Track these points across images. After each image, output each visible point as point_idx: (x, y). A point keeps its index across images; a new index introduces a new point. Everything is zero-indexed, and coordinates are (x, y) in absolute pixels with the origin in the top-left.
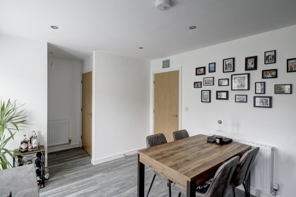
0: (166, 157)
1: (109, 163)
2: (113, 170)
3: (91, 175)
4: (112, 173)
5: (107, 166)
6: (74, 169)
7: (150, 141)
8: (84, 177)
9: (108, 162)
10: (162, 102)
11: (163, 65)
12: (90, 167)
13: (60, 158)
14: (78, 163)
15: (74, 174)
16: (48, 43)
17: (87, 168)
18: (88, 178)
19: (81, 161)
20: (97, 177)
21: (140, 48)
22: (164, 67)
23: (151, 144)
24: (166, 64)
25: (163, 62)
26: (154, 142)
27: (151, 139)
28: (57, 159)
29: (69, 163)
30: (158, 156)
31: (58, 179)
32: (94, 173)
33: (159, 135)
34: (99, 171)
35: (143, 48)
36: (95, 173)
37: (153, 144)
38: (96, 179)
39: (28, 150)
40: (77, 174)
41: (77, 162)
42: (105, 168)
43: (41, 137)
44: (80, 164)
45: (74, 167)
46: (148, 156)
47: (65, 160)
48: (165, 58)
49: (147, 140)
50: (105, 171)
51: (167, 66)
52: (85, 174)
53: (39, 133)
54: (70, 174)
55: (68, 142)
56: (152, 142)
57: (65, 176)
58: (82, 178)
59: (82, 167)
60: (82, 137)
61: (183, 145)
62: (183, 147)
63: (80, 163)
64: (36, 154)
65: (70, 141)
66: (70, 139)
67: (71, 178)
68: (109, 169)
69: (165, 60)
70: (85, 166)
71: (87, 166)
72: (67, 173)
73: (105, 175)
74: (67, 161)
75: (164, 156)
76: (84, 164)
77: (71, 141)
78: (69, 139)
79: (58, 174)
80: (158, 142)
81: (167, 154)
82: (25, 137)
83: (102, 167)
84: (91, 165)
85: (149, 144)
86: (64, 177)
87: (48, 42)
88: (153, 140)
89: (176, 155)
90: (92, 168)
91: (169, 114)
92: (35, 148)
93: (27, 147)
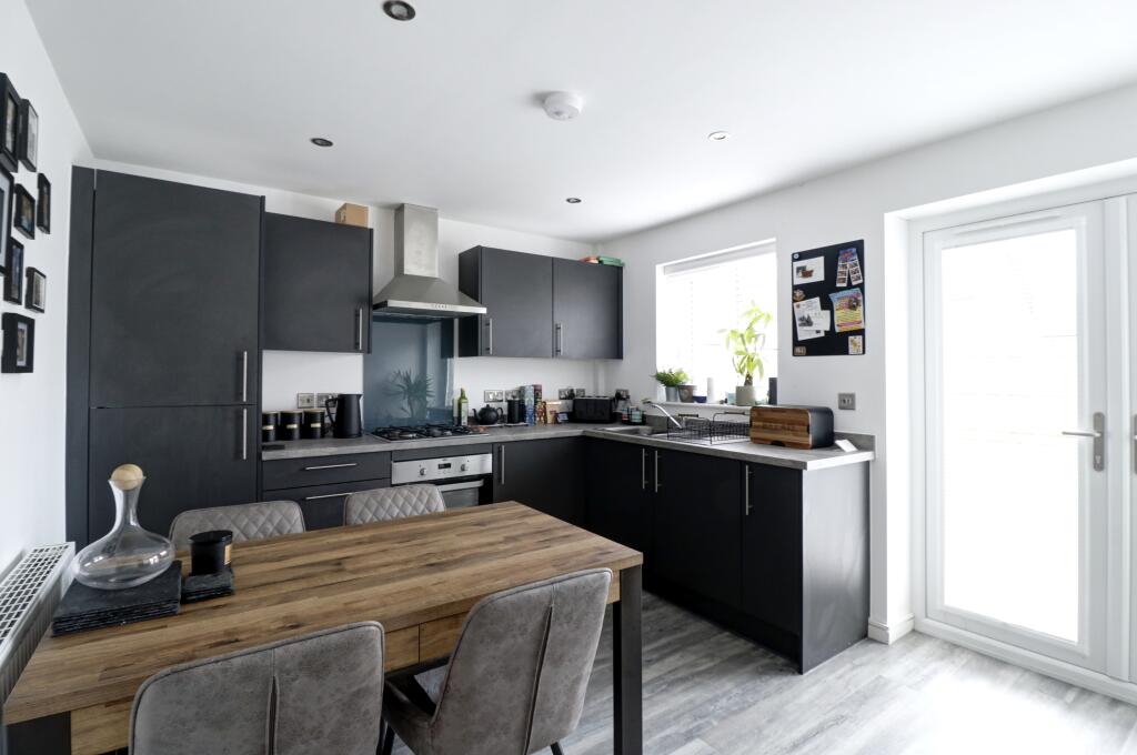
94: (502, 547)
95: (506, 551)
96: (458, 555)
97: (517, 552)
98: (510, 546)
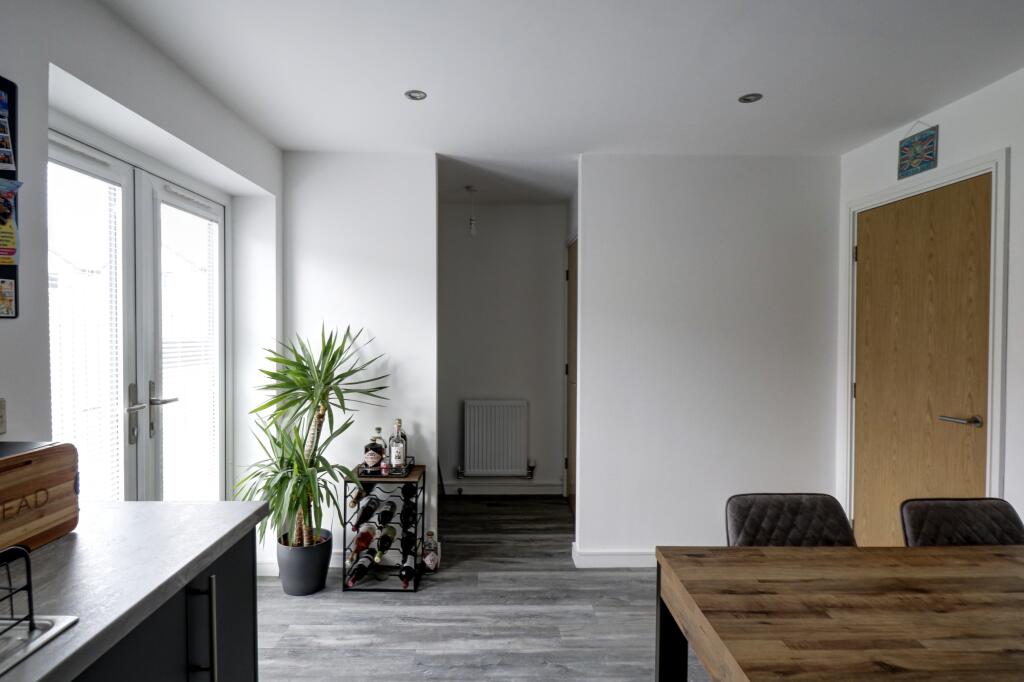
0: (768, 613)
1: (631, 574)
2: (632, 604)
3: (553, 600)
4: (624, 614)
5: (620, 582)
6: (512, 563)
7: (746, 517)
8: (528, 599)
9: (629, 570)
10: (896, 349)
11: (901, 160)
12: (561, 570)
13: (494, 517)
14: (533, 544)
15: (505, 579)
16: (438, 155)
17: (551, 570)
18: (539, 604)
19: (544, 543)
20: (567, 612)
21: (745, 99)
22: (904, 171)
23: (746, 533)
24: (919, 153)
25: (902, 149)
26: (765, 525)
27: (753, 510)
28: (485, 518)
29: (509, 541)
30: (731, 592)
31: (459, 579)
32: (565, 594)
33: (804, 498)
34: (584, 592)
35: (758, 97)
36: (568, 597)
37: (758, 537)
38: (561, 618)
39: (379, 472)
40: (513, 580)
41: (532, 540)
42: (608, 587)
43: (420, 440)
44: (537, 550)
45: (514, 557)
46: (682, 581)
47: (505, 526)
48: (912, 124)
49: (733, 510)
50: (605, 599)
51: (923, 162)
52: (536, 588)
53: (417, 427)
54: (494, 574)
55: (524, 471)
56: (756, 526)
57: (482, 575)
58: (523, 597)
59: (537, 562)
60: (569, 461)
61: (929, 581)
62: (921, 587)
63: (539, 547)
64: (402, 485)
65: (531, 469)
66: (532, 464)
67: (490, 588)
68: (622, 598)
69: (913, 137)
70: (548, 562)
71: (556, 563)
72: (488, 569)
73: (597, 614)
74: (507, 532)
75: (762, 606)
76: (549, 555)
77: (537, 473)
78: (528, 462)
79: (467, 563)
80: (793, 534)
81: (791, 599)
82: (376, 435)
83: (599, 583)
84: (567, 563)
85: (739, 528)
86: (475, 579)
87: (439, 152)
88: (761, 518)
89: (836, 618)
90: (565, 575)
91: (929, 408)
92: (398, 468)
93: (376, 461)
94: (831, 598)
95: (824, 590)
96: (890, 598)
97: (805, 585)
98: (819, 597)
